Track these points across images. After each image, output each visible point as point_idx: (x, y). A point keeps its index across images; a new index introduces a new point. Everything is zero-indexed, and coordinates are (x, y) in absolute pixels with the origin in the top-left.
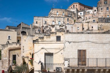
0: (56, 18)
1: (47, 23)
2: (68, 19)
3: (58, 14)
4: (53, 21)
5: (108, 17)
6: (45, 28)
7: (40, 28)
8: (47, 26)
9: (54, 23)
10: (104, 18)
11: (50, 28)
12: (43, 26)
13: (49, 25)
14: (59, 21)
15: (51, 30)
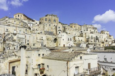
0: (17, 28)
1: (8, 31)
2: (26, 29)
3: (15, 23)
4: (15, 30)
5: (50, 31)
6: (6, 36)
7: (2, 35)
8: (9, 34)
9: (15, 32)
10: (48, 32)
11: (12, 36)
12: (5, 34)
13: (11, 33)
14: (20, 31)
15: (13, 38)
